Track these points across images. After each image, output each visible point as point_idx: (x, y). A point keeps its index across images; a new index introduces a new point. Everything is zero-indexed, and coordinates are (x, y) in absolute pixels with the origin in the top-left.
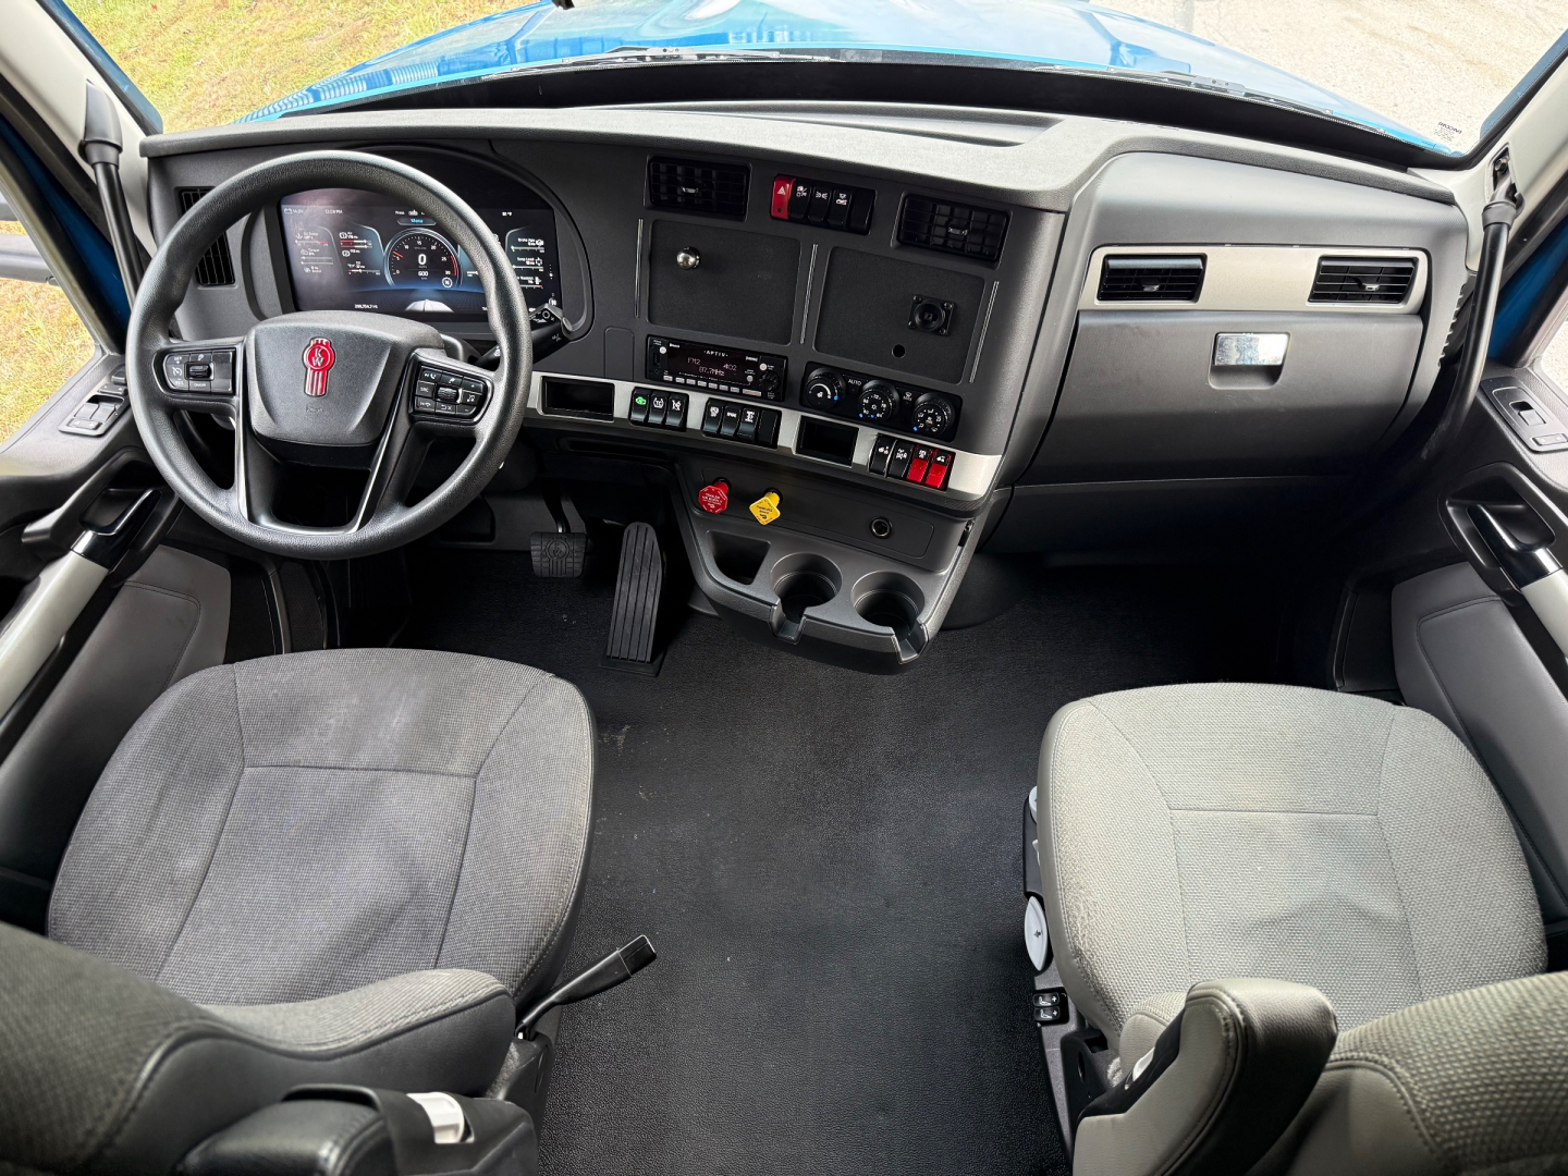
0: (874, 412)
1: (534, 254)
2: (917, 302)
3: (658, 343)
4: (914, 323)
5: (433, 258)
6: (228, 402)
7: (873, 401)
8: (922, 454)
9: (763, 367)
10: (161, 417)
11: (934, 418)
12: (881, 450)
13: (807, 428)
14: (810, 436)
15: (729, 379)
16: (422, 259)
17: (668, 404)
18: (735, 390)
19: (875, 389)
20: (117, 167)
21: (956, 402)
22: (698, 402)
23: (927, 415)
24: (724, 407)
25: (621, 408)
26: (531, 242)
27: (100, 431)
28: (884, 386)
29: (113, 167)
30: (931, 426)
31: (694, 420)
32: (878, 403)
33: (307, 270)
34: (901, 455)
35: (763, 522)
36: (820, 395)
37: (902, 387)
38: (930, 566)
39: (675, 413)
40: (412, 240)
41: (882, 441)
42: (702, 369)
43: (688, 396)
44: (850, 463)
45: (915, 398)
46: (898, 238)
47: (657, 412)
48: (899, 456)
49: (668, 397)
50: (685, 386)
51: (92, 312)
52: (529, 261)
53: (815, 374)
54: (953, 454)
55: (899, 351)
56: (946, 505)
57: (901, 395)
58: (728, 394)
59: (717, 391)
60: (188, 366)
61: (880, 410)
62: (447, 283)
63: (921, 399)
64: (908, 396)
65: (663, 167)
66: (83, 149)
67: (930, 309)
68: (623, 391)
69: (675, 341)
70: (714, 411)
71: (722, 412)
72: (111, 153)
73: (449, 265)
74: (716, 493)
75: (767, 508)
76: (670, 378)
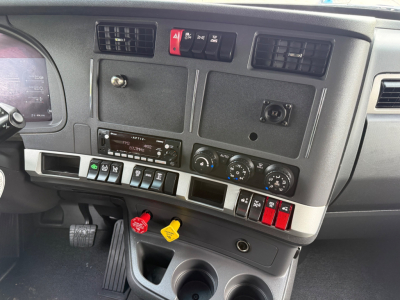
0: (238, 176)
2: (266, 104)
3: (103, 131)
4: (264, 118)
7: (236, 169)
8: (272, 204)
9: (167, 146)
11: (281, 182)
12: (243, 200)
13: (195, 183)
14: (197, 189)
15: (147, 154)
17: (110, 169)
18: (150, 160)
19: (238, 161)
21: (296, 171)
22: (129, 167)
23: (275, 180)
25: (83, 171)
28: (244, 159)
30: (278, 187)
31: (126, 179)
32: (240, 170)
34: (257, 204)
35: (169, 240)
36: (202, 164)
37: (256, 160)
38: (275, 271)
39: (114, 174)
41: (243, 194)
42: (130, 148)
43: (123, 164)
44: (222, 207)
45: (265, 167)
46: (252, 64)
47: (104, 173)
48: (255, 205)
49: (111, 165)
50: (121, 157)
52: (36, 88)
53: (200, 150)
54: (294, 206)
55: (254, 137)
56: (288, 239)
57: (256, 165)
58: (147, 162)
59: (140, 161)
61: (242, 175)
63: (269, 168)
64: (260, 166)
65: (107, 29)
67: (276, 108)
68: (85, 161)
69: (113, 131)
70: (138, 173)
71: (143, 174)
74: (140, 222)
75: (171, 232)
76: (112, 153)
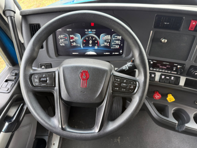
1: (118, 40)
3: (150, 61)
5: (93, 41)
6: (54, 89)
9: (179, 66)
10: (31, 95)
15: (168, 69)
16: (91, 42)
17: (150, 75)
18: (170, 72)
20: (14, 17)
24: (166, 76)
26: (118, 37)
27: (8, 91)
29: (13, 18)
31: (157, 79)
33: (61, 45)
35: (170, 102)
36: (196, 74)
40: (89, 38)
42: (160, 67)
43: (155, 73)
50: (155, 71)
51: (6, 57)
52: (117, 42)
58: (167, 73)
59: (165, 72)
60: (40, 79)
62: (96, 47)
66: (4, 12)
69: (155, 60)
70: (163, 77)
72: (12, 14)
73: (98, 43)
74: (158, 95)
76: (152, 69)
